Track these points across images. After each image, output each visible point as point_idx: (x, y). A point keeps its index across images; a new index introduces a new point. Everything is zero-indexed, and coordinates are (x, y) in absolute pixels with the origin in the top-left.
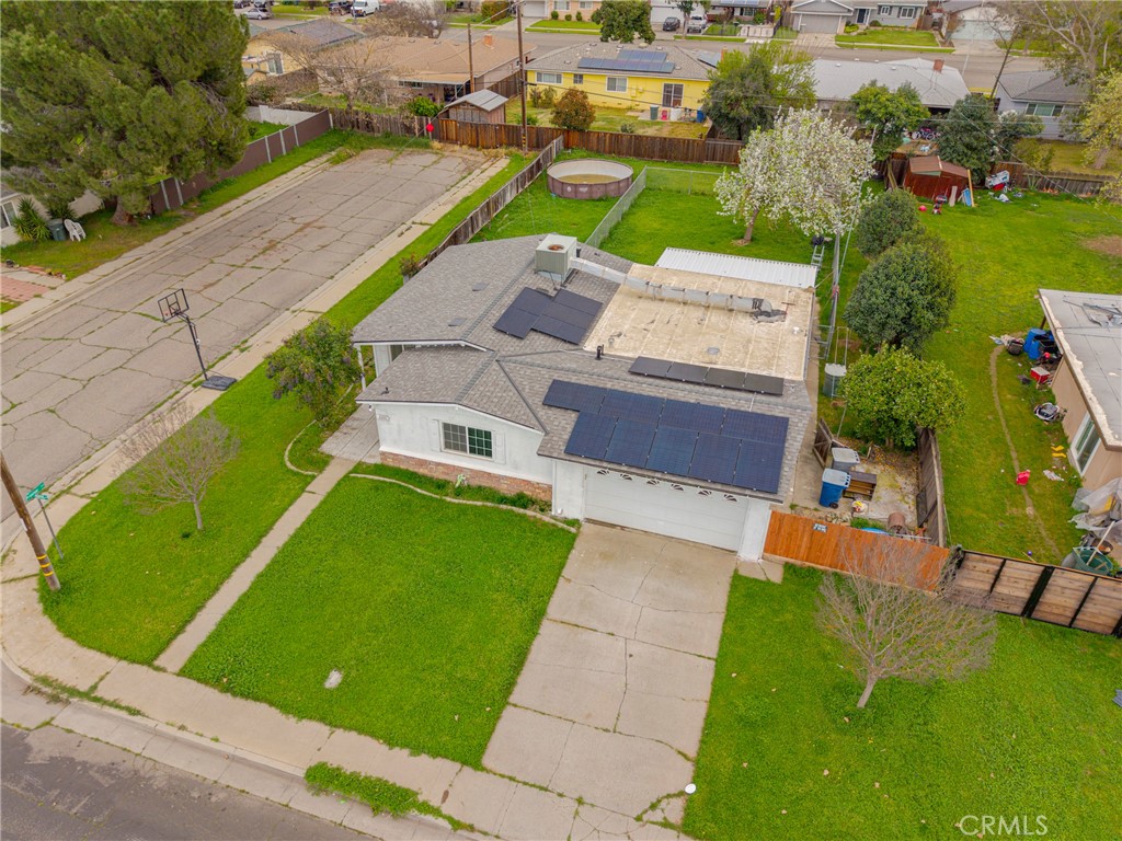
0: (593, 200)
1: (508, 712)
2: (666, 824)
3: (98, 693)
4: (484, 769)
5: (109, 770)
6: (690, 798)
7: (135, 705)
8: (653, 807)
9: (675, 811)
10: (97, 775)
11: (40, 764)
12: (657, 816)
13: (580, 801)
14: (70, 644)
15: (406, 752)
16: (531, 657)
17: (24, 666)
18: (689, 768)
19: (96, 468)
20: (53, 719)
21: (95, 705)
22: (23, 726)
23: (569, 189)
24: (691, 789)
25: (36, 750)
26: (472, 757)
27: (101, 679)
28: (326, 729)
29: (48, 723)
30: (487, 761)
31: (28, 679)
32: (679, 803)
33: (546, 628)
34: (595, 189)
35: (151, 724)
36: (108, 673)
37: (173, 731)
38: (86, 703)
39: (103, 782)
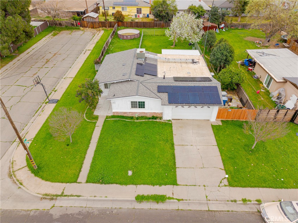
0: (132, 39)
1: (177, 170)
2: (225, 186)
3: (65, 194)
4: (179, 185)
5: (80, 213)
6: (227, 178)
7: (78, 194)
8: (221, 182)
9: (225, 182)
10: (77, 216)
11: (58, 218)
12: (222, 184)
13: (204, 186)
14: (48, 183)
15: (158, 186)
16: (176, 155)
17: (37, 193)
18: (224, 172)
19: (28, 132)
20: (54, 205)
21: (66, 197)
22: (46, 209)
23: (125, 37)
24: (227, 176)
25: (54, 215)
26: (174, 183)
27: (64, 190)
28: (135, 186)
29: (54, 206)
30: (178, 183)
31: (41, 196)
32: (226, 180)
33: (176, 147)
34: (132, 36)
35: (86, 198)
36: (65, 188)
37: (93, 198)
38: (63, 198)
39: (80, 217)
